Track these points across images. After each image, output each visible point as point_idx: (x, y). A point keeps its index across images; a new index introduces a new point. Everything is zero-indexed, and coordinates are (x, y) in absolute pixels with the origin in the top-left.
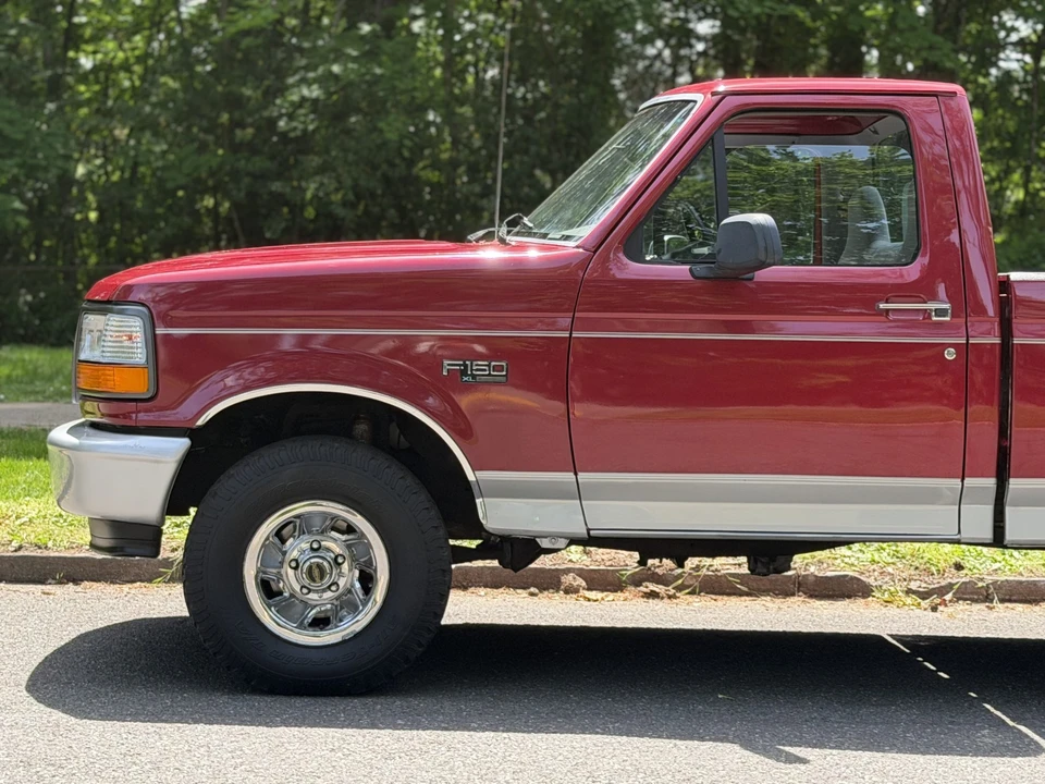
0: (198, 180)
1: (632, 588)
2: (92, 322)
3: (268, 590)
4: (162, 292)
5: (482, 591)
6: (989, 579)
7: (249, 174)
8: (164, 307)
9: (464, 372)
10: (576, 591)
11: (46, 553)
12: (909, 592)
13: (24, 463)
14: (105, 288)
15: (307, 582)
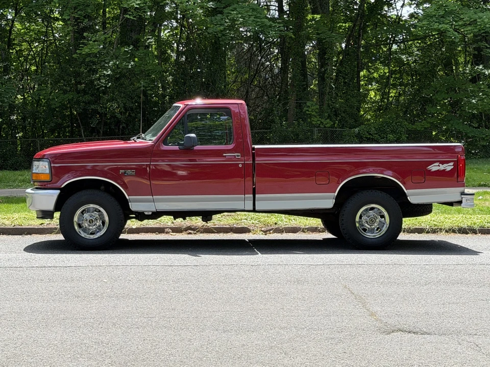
0: (64, 105)
1: (184, 232)
2: (36, 163)
3: (80, 226)
4: (53, 155)
5: (143, 234)
6: (283, 227)
7: (83, 102)
8: (53, 159)
9: (125, 173)
10: (169, 233)
11: (22, 227)
12: (262, 231)
13: (12, 205)
14: (38, 155)
15: (89, 223)
